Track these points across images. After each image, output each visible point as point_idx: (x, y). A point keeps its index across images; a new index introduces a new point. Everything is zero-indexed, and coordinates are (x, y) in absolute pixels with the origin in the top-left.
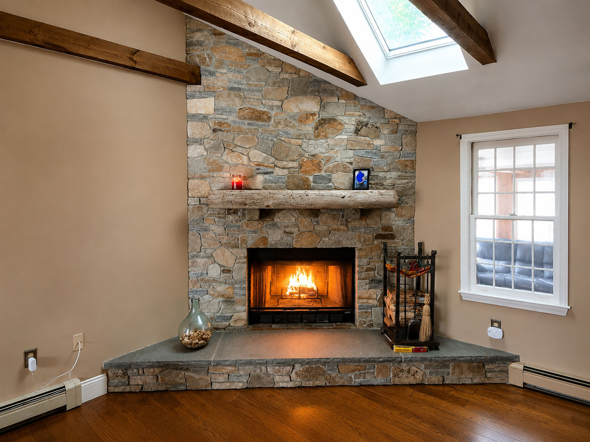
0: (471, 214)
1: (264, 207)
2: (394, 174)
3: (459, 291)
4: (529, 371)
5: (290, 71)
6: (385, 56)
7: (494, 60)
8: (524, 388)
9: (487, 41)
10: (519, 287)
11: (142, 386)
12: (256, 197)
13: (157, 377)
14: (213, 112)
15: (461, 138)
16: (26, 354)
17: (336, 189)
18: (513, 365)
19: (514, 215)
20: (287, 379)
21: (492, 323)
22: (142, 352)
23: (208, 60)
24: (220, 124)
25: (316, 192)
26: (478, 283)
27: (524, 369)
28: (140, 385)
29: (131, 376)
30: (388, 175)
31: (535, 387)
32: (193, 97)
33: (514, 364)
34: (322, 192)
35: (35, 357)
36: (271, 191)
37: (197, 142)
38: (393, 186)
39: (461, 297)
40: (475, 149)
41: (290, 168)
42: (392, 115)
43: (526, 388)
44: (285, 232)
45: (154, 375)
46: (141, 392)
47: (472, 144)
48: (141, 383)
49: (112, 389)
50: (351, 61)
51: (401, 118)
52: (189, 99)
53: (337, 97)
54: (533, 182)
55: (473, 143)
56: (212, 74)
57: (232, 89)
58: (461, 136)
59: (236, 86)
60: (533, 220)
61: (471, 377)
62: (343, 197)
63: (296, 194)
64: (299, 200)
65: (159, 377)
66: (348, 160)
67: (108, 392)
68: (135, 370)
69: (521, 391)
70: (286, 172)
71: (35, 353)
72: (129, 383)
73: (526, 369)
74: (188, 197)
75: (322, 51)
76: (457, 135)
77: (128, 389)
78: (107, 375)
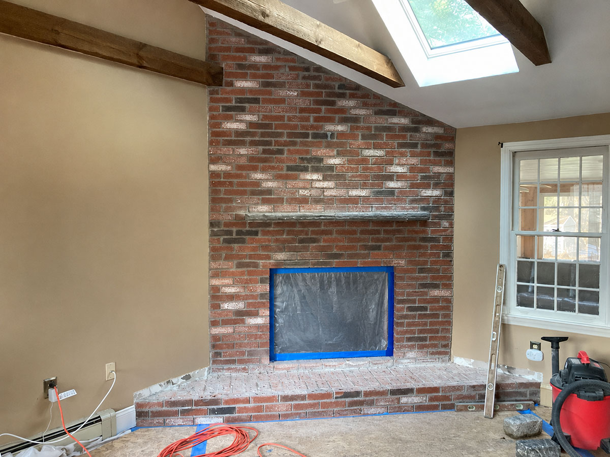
0: (512, 230)
6: (427, 56)
7: (548, 60)
10: (562, 309)
15: (502, 147)
16: (46, 384)
19: (558, 231)
21: (532, 345)
26: (518, 305)
40: (517, 160)
50: (390, 61)
54: (578, 197)
55: (515, 152)
58: (502, 144)
60: (578, 237)
75: (356, 49)
76: (499, 143)
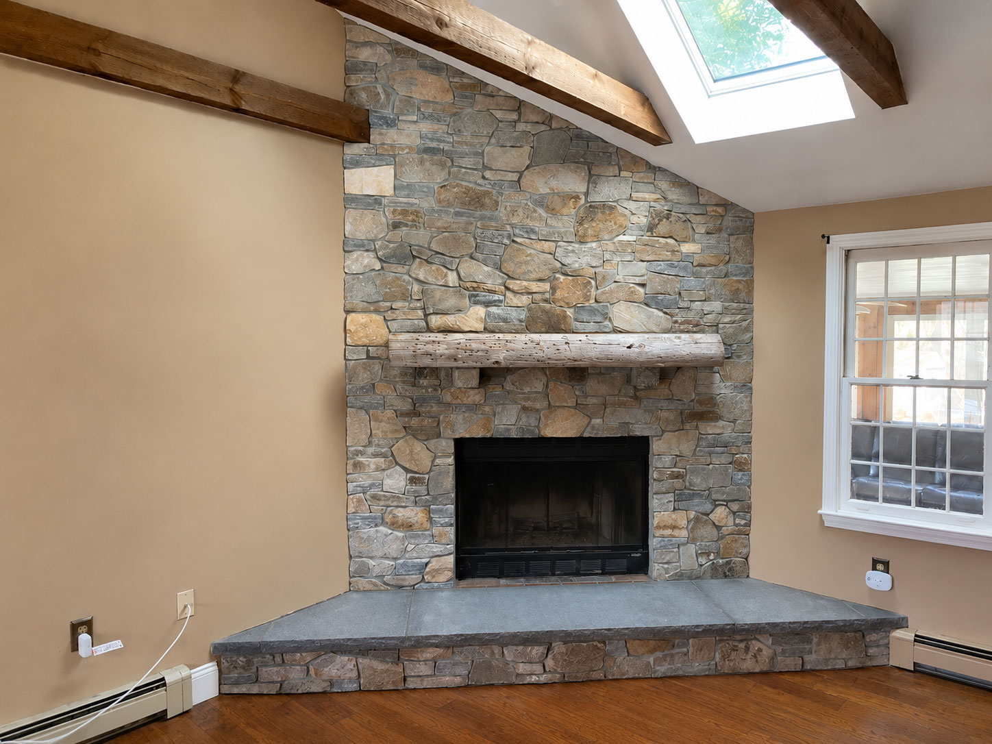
0: (844, 377)
1: (488, 363)
2: (716, 306)
3: (819, 512)
4: (924, 643)
5: (534, 118)
6: (707, 92)
7: (903, 100)
8: (915, 671)
9: (892, 63)
10: (924, 503)
11: (281, 685)
12: (474, 346)
13: (308, 668)
14: (391, 192)
15: (828, 242)
16: (75, 628)
17: (616, 331)
18: (898, 633)
19: (917, 377)
20: (538, 668)
21: (875, 564)
22: (277, 623)
23: (383, 96)
24: (404, 213)
25: (582, 337)
26: (852, 497)
27: (915, 641)
28: (277, 682)
29: (262, 666)
30: (707, 307)
31: (936, 670)
32: (356, 164)
33: (898, 631)
34: (591, 337)
35: (90, 632)
36: (501, 336)
37: (363, 246)
38: (715, 328)
39: (822, 522)
40: (851, 261)
41: (534, 293)
42: (714, 201)
43: (918, 670)
44: (525, 409)
45: (302, 665)
46: (279, 694)
47: (848, 253)
48: (280, 679)
49: (226, 689)
50: (647, 101)
51: (726, 205)
52: (349, 168)
53: (617, 167)
54: (950, 321)
55: (849, 251)
56: (391, 123)
57: (428, 150)
58: (828, 238)
59: (434, 145)
60: (950, 387)
61: (844, 656)
62: (629, 347)
63: (545, 341)
64: (550, 352)
65: (311, 667)
66: (638, 280)
67: (220, 693)
68: (268, 656)
69: (911, 678)
70: (525, 300)
71: (88, 625)
72: (257, 680)
73: (919, 639)
74: (346, 345)
75: (591, 82)
76: (823, 236)
77: (255, 689)
78: (219, 665)
